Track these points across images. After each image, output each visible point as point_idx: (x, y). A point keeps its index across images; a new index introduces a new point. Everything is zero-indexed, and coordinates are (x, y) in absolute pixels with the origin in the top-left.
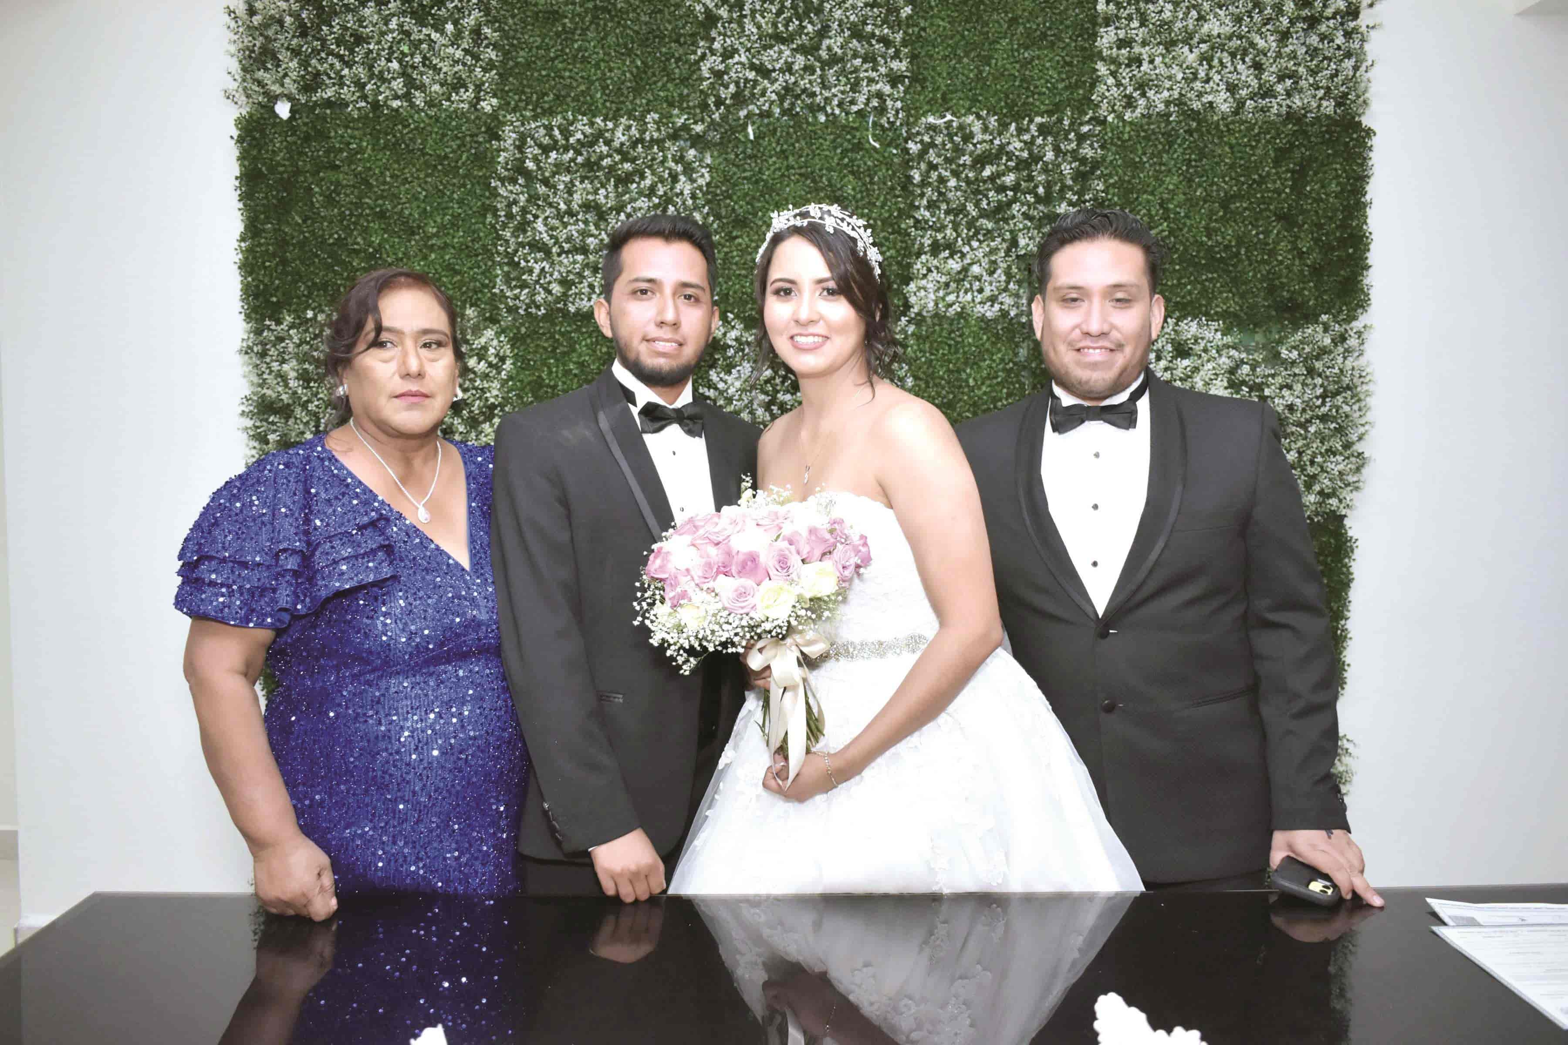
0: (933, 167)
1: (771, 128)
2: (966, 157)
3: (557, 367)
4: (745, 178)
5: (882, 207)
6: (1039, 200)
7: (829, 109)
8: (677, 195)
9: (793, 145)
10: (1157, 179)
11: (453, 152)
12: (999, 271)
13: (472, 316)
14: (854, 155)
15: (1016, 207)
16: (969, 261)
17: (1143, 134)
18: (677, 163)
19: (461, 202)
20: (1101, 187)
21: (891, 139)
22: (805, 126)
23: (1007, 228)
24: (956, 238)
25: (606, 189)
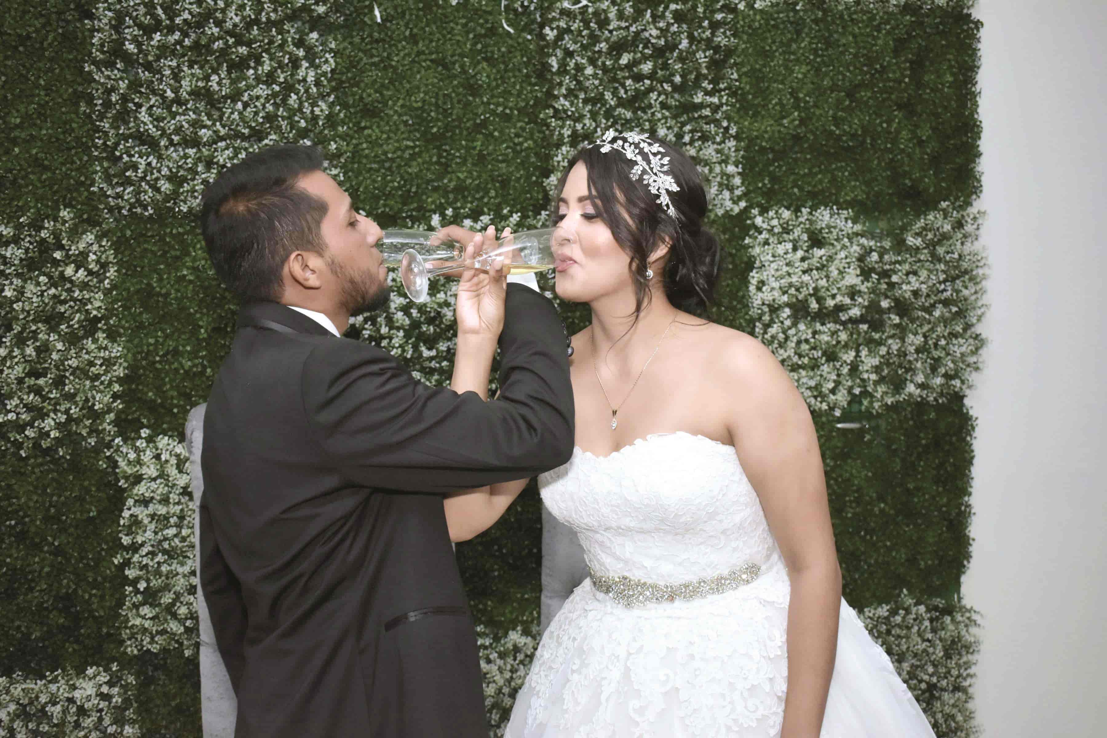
0: (569, 54)
1: (400, 10)
2: (603, 45)
3: (169, 274)
4: (373, 64)
5: (519, 95)
6: (676, 88)
8: (299, 82)
9: (423, 29)
10: (786, 68)
11: (37, 31)
13: (67, 219)
14: (488, 40)
15: (654, 96)
17: (772, 23)
18: (298, 48)
19: (47, 89)
20: (735, 76)
21: (526, 23)
22: (435, 9)
23: (645, 117)
24: (595, 129)
25: (219, 75)
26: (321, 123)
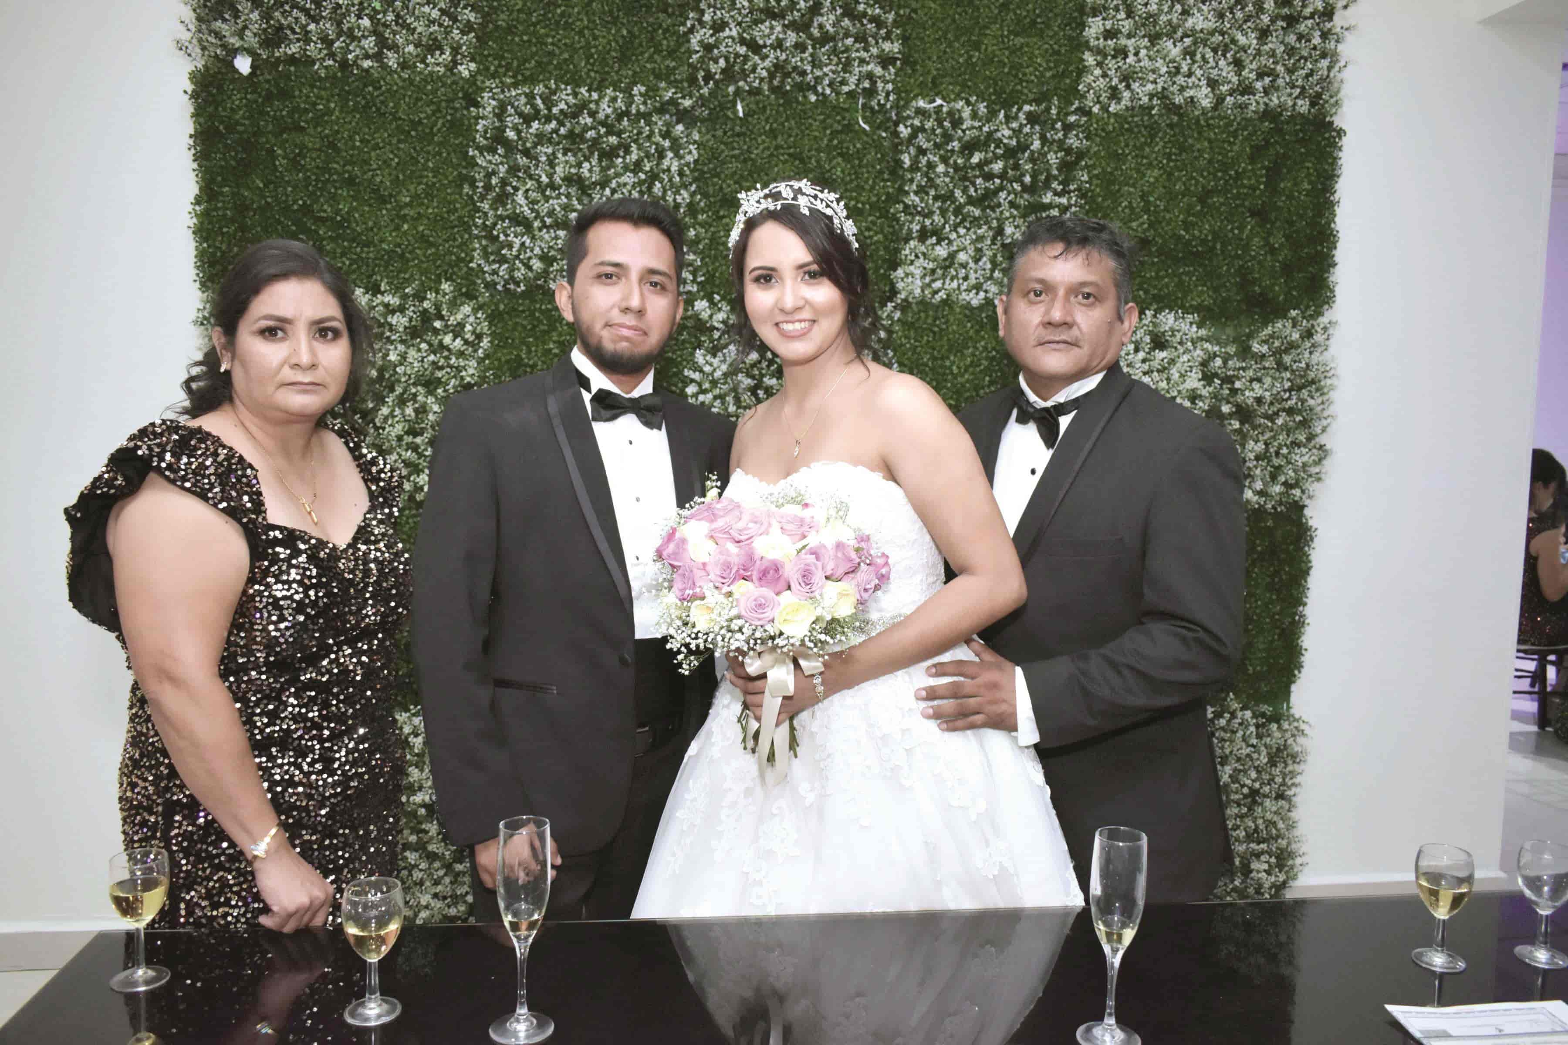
0: (922, 152)
1: (761, 106)
2: (955, 144)
3: (537, 346)
4: (733, 156)
5: (871, 191)
6: (1025, 189)
7: (820, 89)
8: (664, 171)
9: (783, 124)
10: (1138, 171)
11: (428, 117)
12: (984, 259)
13: (447, 291)
14: (843, 136)
15: (1003, 195)
16: (955, 248)
17: (1126, 126)
18: (664, 139)
19: (436, 171)
20: (1085, 178)
21: (881, 122)
22: (794, 105)
23: (993, 215)
24: (944, 225)
25: (590, 163)
26: (682, 210)
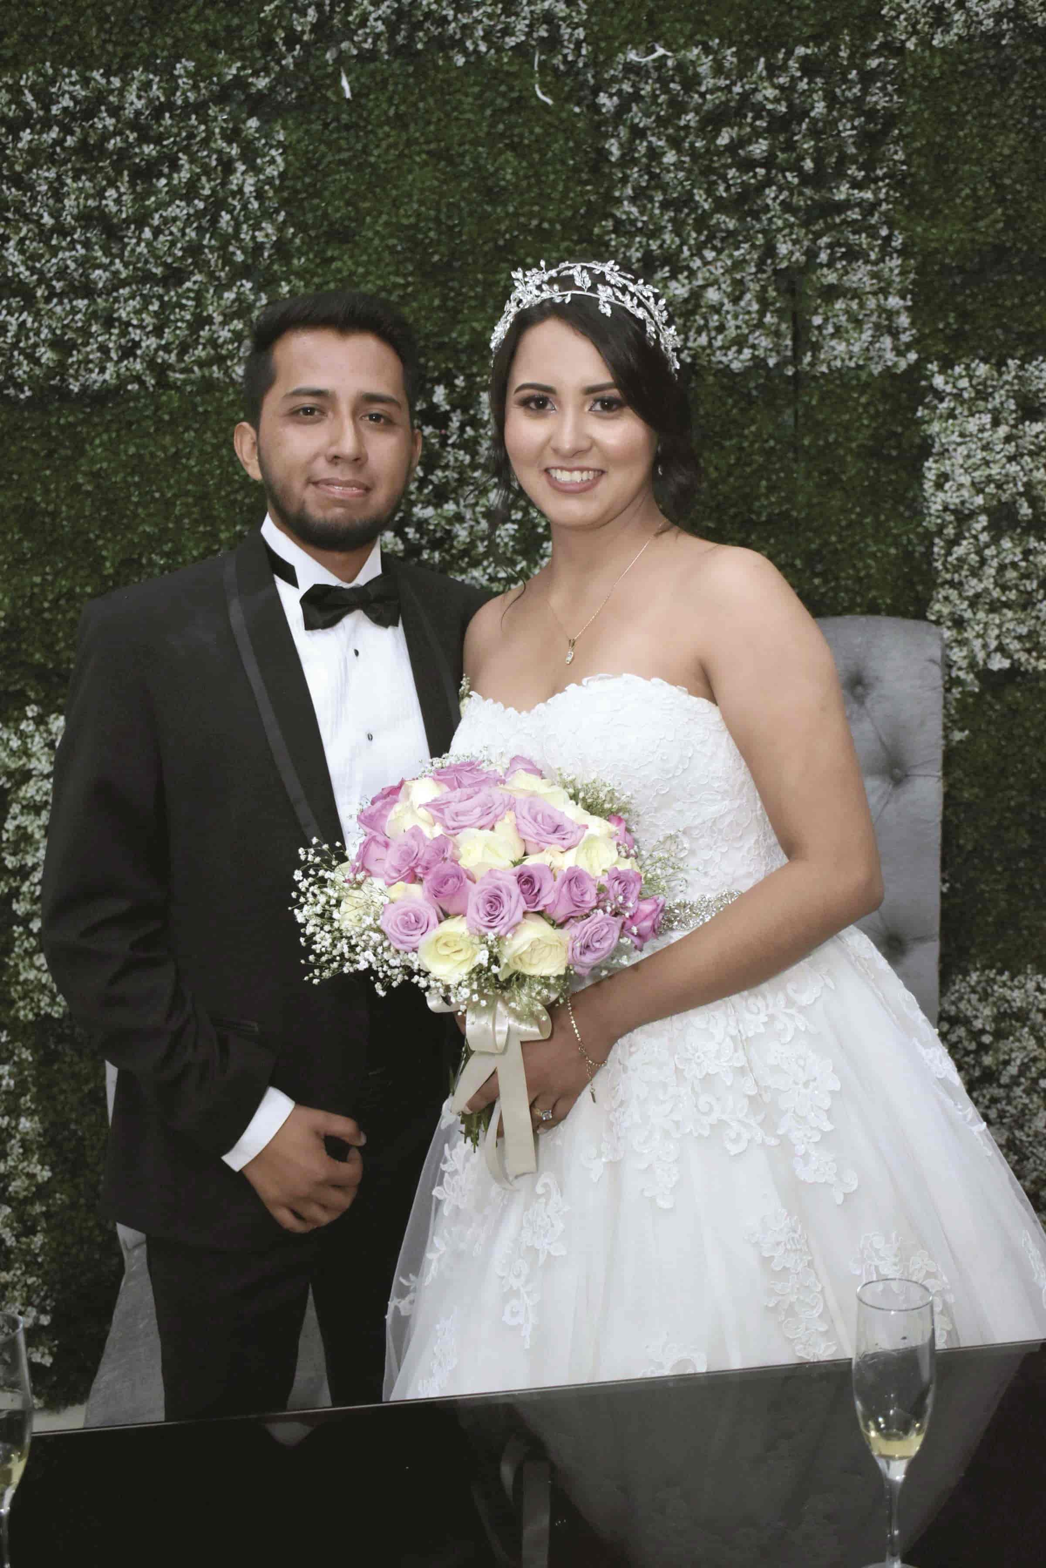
0: (638, 133)
1: (379, 78)
2: (690, 116)
3: (58, 482)
4: (341, 162)
5: (562, 201)
6: (805, 179)
7: (469, 44)
8: (233, 194)
9: (415, 105)
10: (984, 138)
12: (748, 296)
14: (513, 118)
15: (771, 192)
16: (700, 282)
17: (961, 68)
18: (230, 143)
20: (900, 156)
21: (572, 90)
22: (432, 73)
23: (758, 226)
24: (680, 246)
25: (117, 189)
26: (266, 254)
